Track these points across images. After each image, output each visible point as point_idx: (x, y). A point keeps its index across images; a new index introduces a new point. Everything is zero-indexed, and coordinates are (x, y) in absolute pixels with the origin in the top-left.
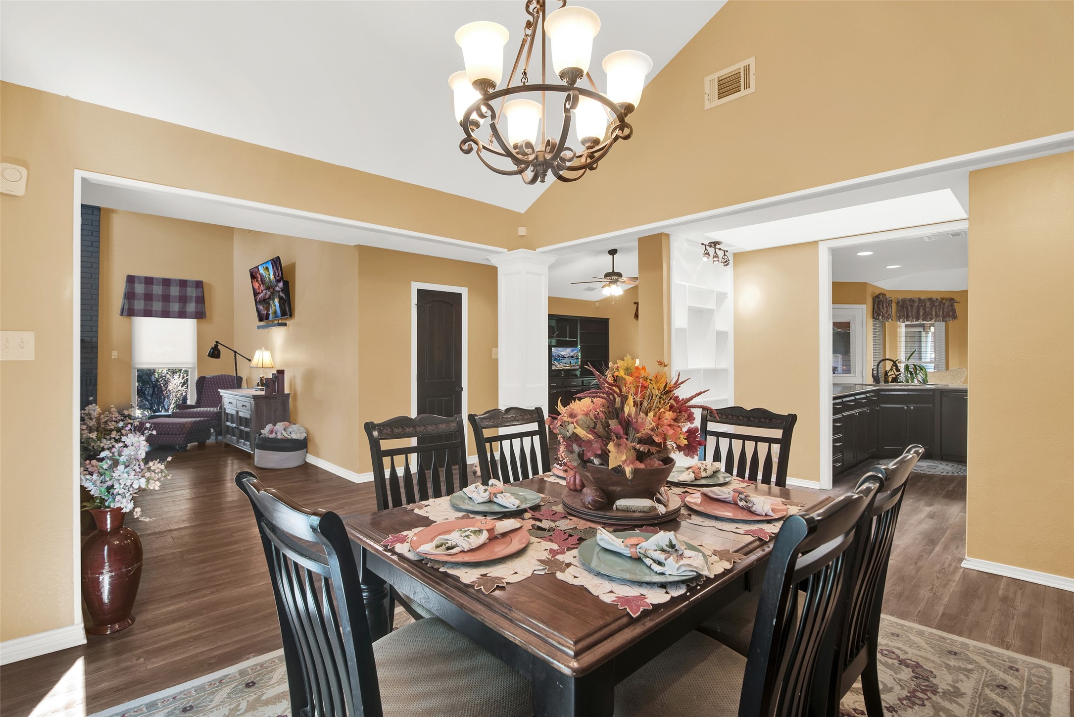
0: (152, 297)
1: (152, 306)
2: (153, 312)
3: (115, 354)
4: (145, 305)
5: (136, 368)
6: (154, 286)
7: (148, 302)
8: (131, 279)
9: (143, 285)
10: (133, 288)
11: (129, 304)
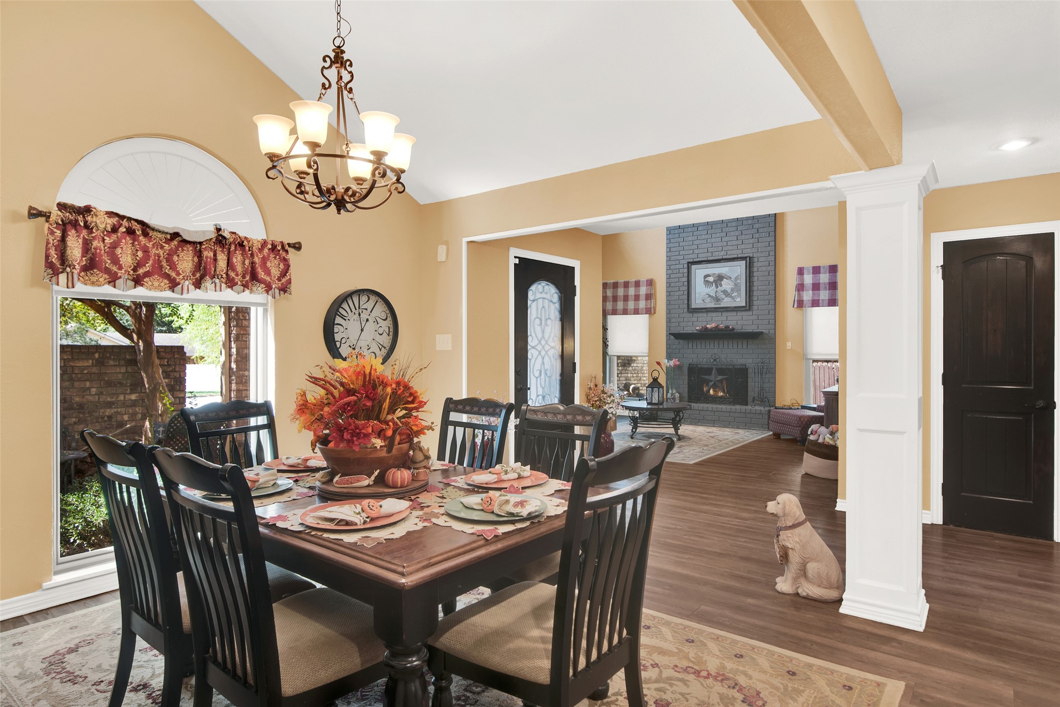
0: (819, 286)
1: (819, 295)
2: (820, 302)
3: (789, 345)
4: (814, 294)
5: (810, 359)
6: (821, 275)
7: (816, 292)
8: (801, 271)
9: (811, 275)
10: (803, 280)
11: (799, 295)
